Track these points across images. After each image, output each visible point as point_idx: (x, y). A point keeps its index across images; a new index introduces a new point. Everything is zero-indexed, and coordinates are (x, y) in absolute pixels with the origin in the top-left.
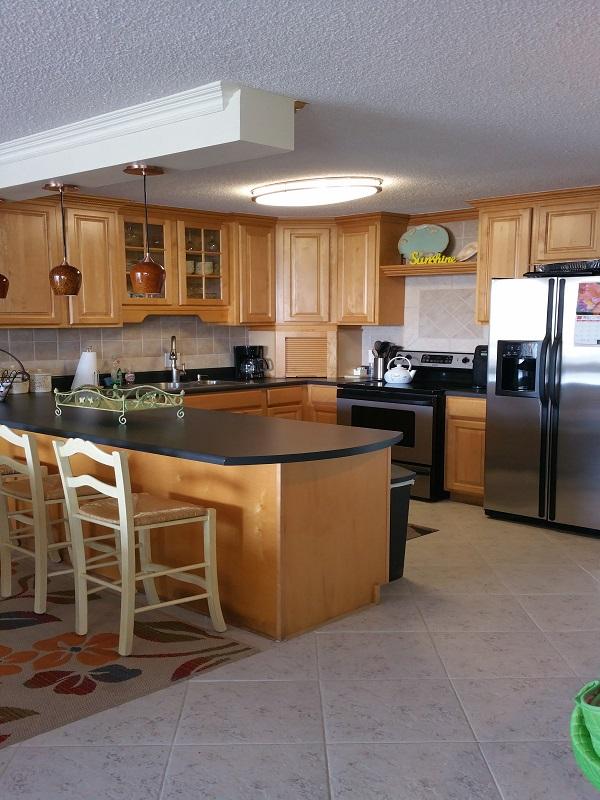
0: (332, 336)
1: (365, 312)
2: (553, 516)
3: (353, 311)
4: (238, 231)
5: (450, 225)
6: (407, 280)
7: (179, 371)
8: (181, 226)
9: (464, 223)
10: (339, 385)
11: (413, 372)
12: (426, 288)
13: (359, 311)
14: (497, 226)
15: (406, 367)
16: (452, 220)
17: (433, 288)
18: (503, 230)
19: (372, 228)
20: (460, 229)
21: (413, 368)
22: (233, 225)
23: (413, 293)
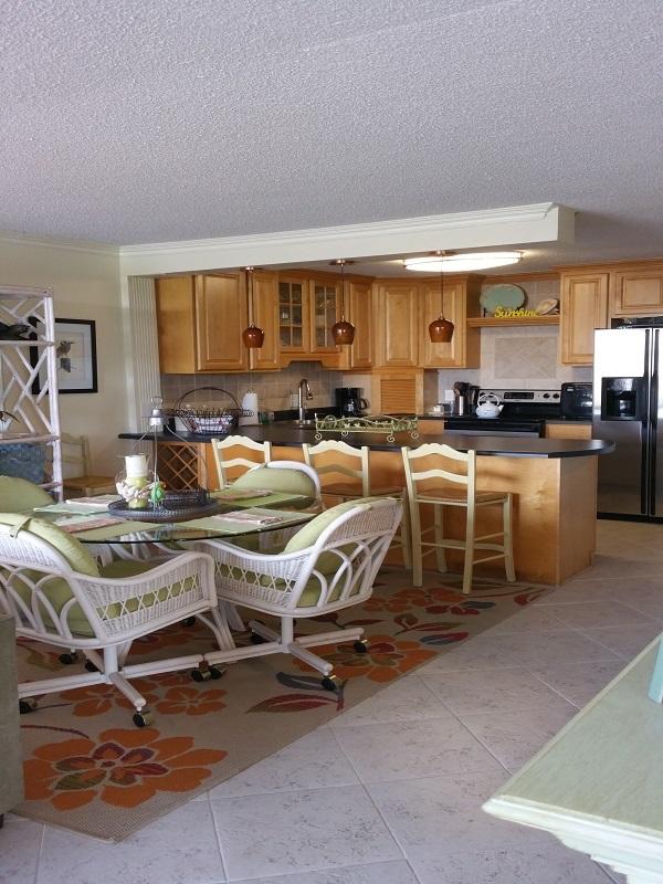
0: (420, 378)
1: (453, 356)
2: (653, 512)
3: (441, 356)
4: (350, 288)
5: (523, 284)
6: (482, 330)
7: (304, 410)
8: (312, 284)
9: (535, 283)
10: (445, 419)
11: (501, 407)
12: (501, 337)
13: (446, 356)
14: (578, 287)
15: (495, 403)
16: (524, 280)
17: (508, 336)
18: (583, 291)
19: (459, 287)
20: (533, 289)
21: (501, 403)
22: (346, 283)
23: (487, 341)
